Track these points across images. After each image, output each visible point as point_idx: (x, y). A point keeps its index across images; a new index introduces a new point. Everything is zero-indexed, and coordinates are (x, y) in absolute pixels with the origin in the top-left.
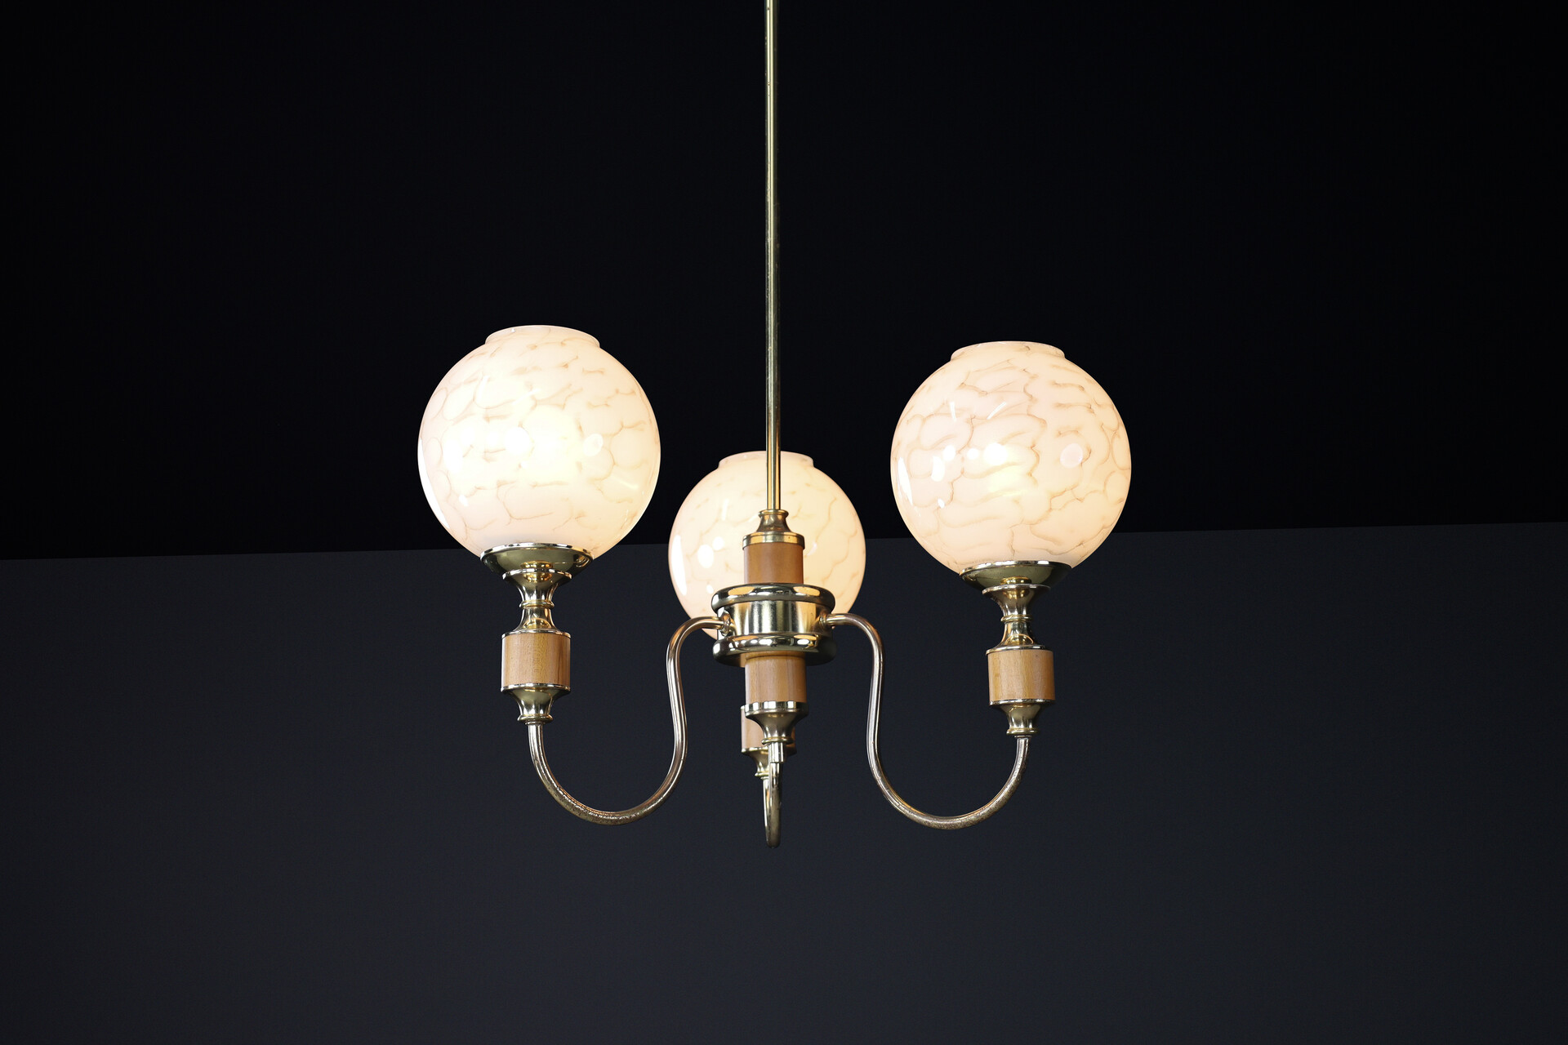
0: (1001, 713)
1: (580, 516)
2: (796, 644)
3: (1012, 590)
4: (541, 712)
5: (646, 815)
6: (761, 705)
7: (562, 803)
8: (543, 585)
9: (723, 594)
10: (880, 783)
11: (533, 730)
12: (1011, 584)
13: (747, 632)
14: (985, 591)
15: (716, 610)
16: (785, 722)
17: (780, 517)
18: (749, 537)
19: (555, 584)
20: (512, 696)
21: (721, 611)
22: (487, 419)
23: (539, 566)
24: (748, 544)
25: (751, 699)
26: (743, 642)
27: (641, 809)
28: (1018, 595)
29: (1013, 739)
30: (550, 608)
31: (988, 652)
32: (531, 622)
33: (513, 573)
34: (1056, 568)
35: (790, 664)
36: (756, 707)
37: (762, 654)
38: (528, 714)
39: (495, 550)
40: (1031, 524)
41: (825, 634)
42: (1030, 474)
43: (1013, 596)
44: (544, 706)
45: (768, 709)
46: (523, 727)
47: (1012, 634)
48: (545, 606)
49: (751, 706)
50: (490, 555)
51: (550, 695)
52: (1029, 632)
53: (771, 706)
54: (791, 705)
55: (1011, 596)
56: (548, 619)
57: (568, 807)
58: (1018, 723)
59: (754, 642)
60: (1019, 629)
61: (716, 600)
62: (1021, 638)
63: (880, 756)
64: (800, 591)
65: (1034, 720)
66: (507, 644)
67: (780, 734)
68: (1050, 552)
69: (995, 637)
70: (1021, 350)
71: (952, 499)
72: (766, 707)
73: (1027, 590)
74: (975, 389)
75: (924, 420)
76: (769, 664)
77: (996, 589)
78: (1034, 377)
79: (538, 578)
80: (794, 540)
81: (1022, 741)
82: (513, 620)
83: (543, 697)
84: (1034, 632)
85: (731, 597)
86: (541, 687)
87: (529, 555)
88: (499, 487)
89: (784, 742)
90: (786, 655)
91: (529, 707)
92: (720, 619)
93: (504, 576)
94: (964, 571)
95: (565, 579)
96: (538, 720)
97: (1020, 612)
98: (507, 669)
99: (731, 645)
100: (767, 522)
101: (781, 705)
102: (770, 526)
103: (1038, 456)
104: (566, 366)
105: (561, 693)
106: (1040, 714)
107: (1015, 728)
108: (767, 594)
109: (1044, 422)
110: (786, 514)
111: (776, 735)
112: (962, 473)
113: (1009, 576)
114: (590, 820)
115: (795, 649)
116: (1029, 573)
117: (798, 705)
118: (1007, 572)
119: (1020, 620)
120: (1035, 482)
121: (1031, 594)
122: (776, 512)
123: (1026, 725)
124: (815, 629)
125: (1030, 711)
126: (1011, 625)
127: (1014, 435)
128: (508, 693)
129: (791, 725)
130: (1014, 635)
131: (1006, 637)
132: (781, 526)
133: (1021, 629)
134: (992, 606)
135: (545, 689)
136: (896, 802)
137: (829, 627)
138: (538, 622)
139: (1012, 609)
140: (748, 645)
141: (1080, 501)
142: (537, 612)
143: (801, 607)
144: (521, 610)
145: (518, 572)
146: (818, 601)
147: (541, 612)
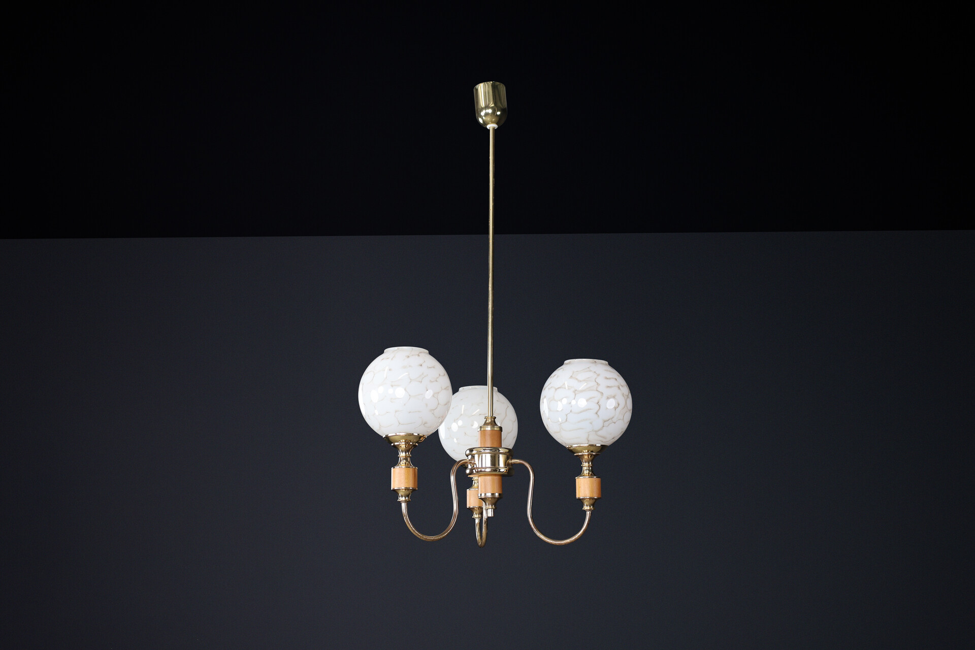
0: (581, 502)
1: (426, 423)
2: (499, 471)
3: (586, 455)
4: (407, 498)
5: (444, 537)
6: (485, 494)
7: (414, 533)
8: (407, 448)
9: (471, 450)
10: (533, 527)
11: (404, 505)
12: (585, 453)
13: (480, 466)
14: (575, 454)
15: (467, 456)
16: (494, 501)
17: (493, 419)
18: (481, 427)
19: (412, 448)
20: (395, 492)
21: (470, 457)
23: (405, 441)
24: (481, 430)
26: (479, 470)
27: (442, 535)
28: (588, 457)
29: (585, 512)
30: (410, 457)
31: (576, 478)
32: (403, 463)
33: (396, 444)
34: (603, 446)
35: (496, 478)
36: (483, 495)
37: (486, 474)
38: (402, 499)
39: (390, 435)
40: (596, 431)
41: (511, 467)
42: (597, 413)
43: (586, 457)
44: (408, 496)
46: (400, 503)
47: (586, 471)
48: (408, 457)
49: (481, 495)
50: (387, 437)
51: (410, 491)
52: (592, 471)
53: (489, 495)
54: (497, 494)
56: (409, 462)
57: (416, 535)
58: (587, 506)
59: (483, 470)
60: (588, 470)
61: (468, 452)
62: (589, 473)
63: (532, 518)
64: (502, 450)
65: (593, 505)
66: (393, 472)
67: (492, 506)
68: (602, 442)
69: (579, 472)
70: (593, 363)
71: (566, 421)
72: (487, 495)
73: (591, 455)
74: (577, 379)
75: (556, 389)
76: (489, 478)
77: (580, 454)
78: (598, 375)
79: (405, 446)
80: (498, 429)
81: (588, 512)
82: (395, 462)
83: (407, 492)
84: (594, 472)
85: (474, 452)
86: (406, 489)
87: (402, 437)
88: (396, 412)
89: (494, 509)
90: (495, 475)
91: (402, 496)
92: (470, 460)
93: (392, 444)
94: (568, 446)
95: (415, 446)
96: (405, 501)
97: (589, 463)
98: (394, 481)
99: (474, 471)
100: (487, 422)
101: (493, 494)
102: (489, 423)
103: (600, 406)
104: (421, 365)
105: (414, 490)
106: (595, 502)
107: (586, 508)
108: (489, 451)
109: (602, 393)
110: (495, 418)
111: (490, 506)
112: (571, 411)
113: (585, 450)
114: (424, 539)
115: (500, 473)
116: (593, 449)
117: (499, 494)
118: (585, 448)
119: (589, 466)
120: (598, 416)
121: (593, 457)
122: (491, 417)
123: (590, 507)
124: (506, 464)
125: (592, 502)
126: (585, 468)
127: (591, 398)
128: (394, 490)
129: (497, 503)
130: (586, 472)
131: (583, 473)
132: (493, 423)
133: (589, 470)
134: (578, 460)
135: (408, 490)
136: (539, 534)
137: (512, 464)
138: (405, 463)
139: (586, 462)
140: (481, 471)
141: (615, 423)
142: (405, 459)
143: (501, 455)
144: (399, 457)
145: (398, 443)
146: (508, 454)
147: (406, 459)
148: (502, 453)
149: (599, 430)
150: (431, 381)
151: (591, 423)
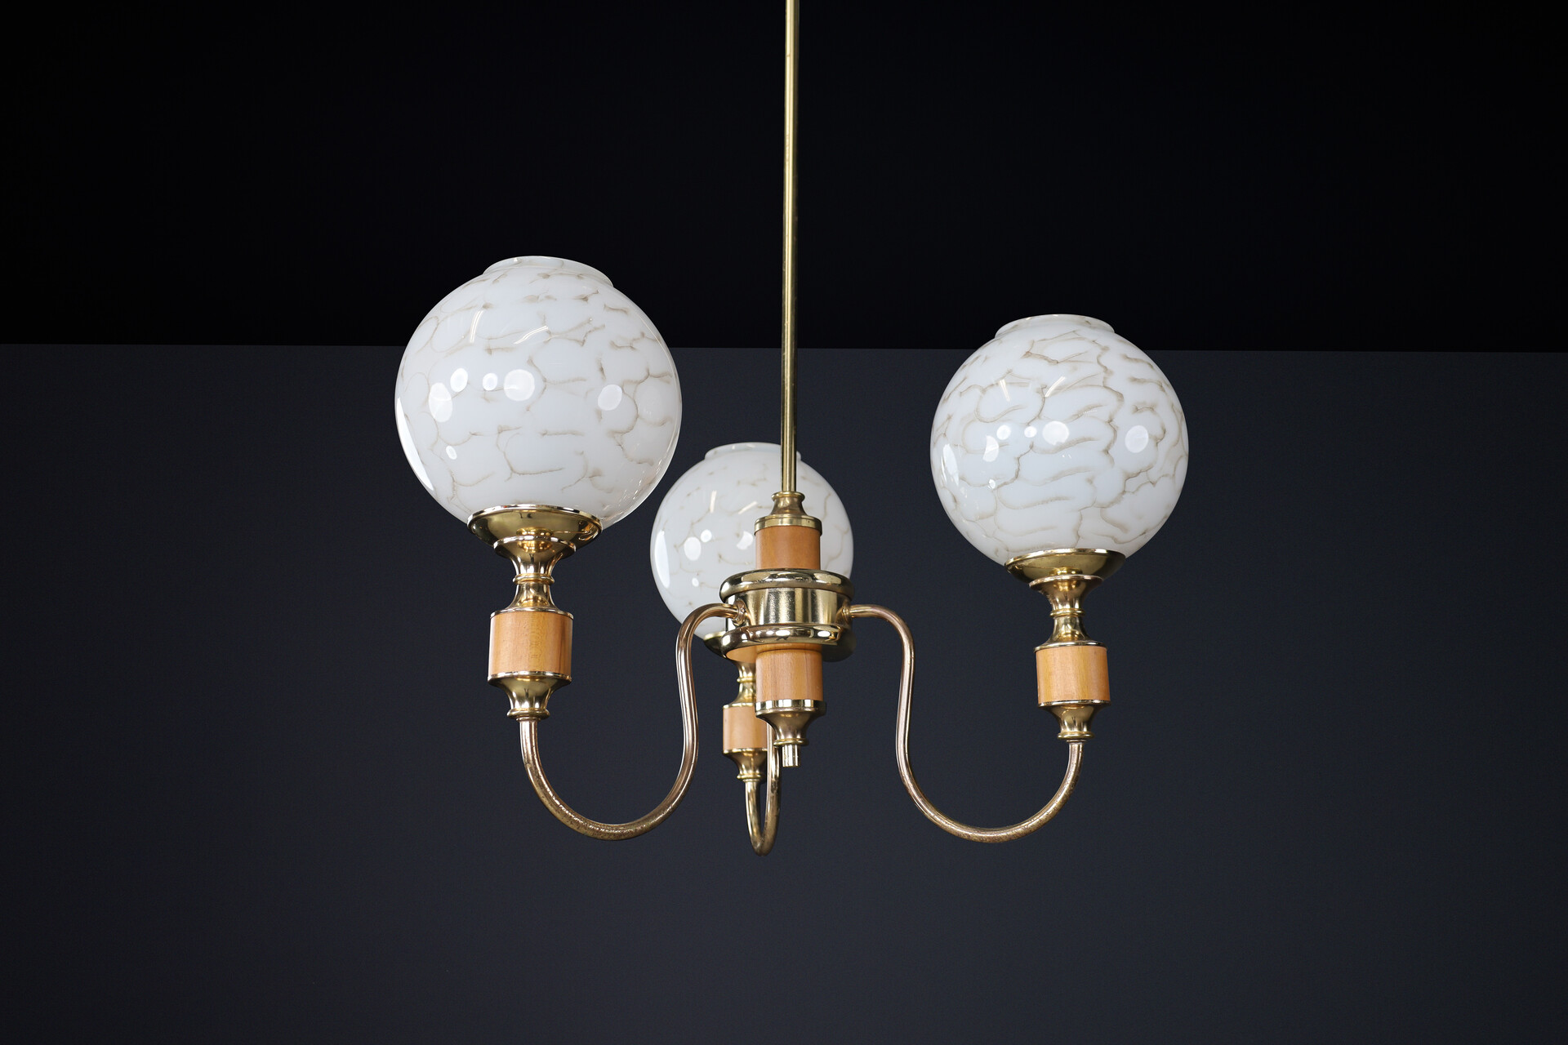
0: (1052, 715)
1: (596, 474)
2: (816, 636)
3: (1063, 581)
4: (537, 705)
5: (653, 827)
6: (776, 703)
7: (558, 815)
8: (543, 555)
9: (735, 580)
10: (913, 791)
11: (525, 727)
12: (1062, 574)
13: (761, 622)
14: (1034, 583)
15: (725, 599)
16: (799, 722)
17: (796, 500)
18: (763, 520)
19: (558, 554)
20: (500, 687)
21: (731, 600)
22: (490, 351)
23: (537, 533)
24: (762, 528)
25: (764, 697)
26: (758, 633)
27: (647, 819)
28: (1070, 587)
29: (1064, 744)
30: (550, 584)
31: (1038, 648)
32: (527, 599)
33: (506, 540)
34: (1113, 556)
35: (807, 660)
36: (769, 705)
37: (780, 645)
38: (520, 708)
39: (488, 511)
40: (1103, 507)
41: (847, 626)
42: (1106, 451)
43: (1064, 588)
44: (540, 699)
45: (782, 708)
46: (514, 723)
48: (544, 581)
49: (763, 705)
50: (480, 519)
51: (547, 685)
52: (1083, 630)
53: (786, 704)
54: (808, 703)
55: (1061, 588)
56: (547, 597)
57: (564, 820)
58: (1071, 726)
59: (770, 633)
60: (1071, 624)
61: (727, 587)
62: (1073, 633)
63: (910, 765)
64: (821, 579)
65: (1088, 722)
66: (497, 624)
67: (794, 736)
68: (1116, 541)
69: (1045, 632)
71: (1017, 476)
72: (780, 705)
73: (1079, 582)
74: (1046, 358)
75: (984, 391)
76: (785, 658)
77: (1047, 579)
78: (1105, 349)
79: (537, 546)
80: (811, 524)
81: (1076, 745)
82: (505, 595)
83: (539, 688)
84: (1086, 629)
85: (744, 585)
86: (537, 676)
87: (528, 519)
88: (500, 431)
89: (798, 745)
90: (805, 647)
91: (521, 699)
92: (731, 607)
93: (496, 545)
94: (1012, 561)
95: (567, 550)
96: (532, 716)
97: (1072, 606)
98: (497, 654)
99: (744, 637)
100: (781, 504)
101: (796, 703)
102: (785, 508)
103: (1115, 431)
104: (585, 299)
105: (559, 683)
106: (1094, 716)
107: (1068, 732)
108: (785, 580)
109: (1120, 396)
110: (802, 497)
111: (790, 737)
112: (1031, 447)
113: (1060, 565)
114: (590, 833)
116: (1083, 561)
117: (816, 703)
118: (1062, 561)
119: (1072, 614)
120: (1112, 460)
121: (1083, 586)
122: (792, 497)
123: (1080, 728)
124: (837, 620)
125: (1084, 713)
126: (1062, 620)
127: (1090, 408)
128: (497, 682)
129: (807, 725)
130: (1065, 630)
131: (1057, 632)
132: (798, 509)
133: (1075, 627)
134: (1041, 599)
135: (541, 678)
136: (930, 813)
137: (851, 620)
138: (535, 599)
139: (1063, 602)
140: (764, 636)
141: (1153, 484)
142: (534, 587)
143: (821, 595)
144: (515, 584)
145: (513, 539)
146: (839, 590)
147: (538, 588)
148: (822, 587)
149: (1112, 503)
150: (613, 345)
151: (1090, 481)
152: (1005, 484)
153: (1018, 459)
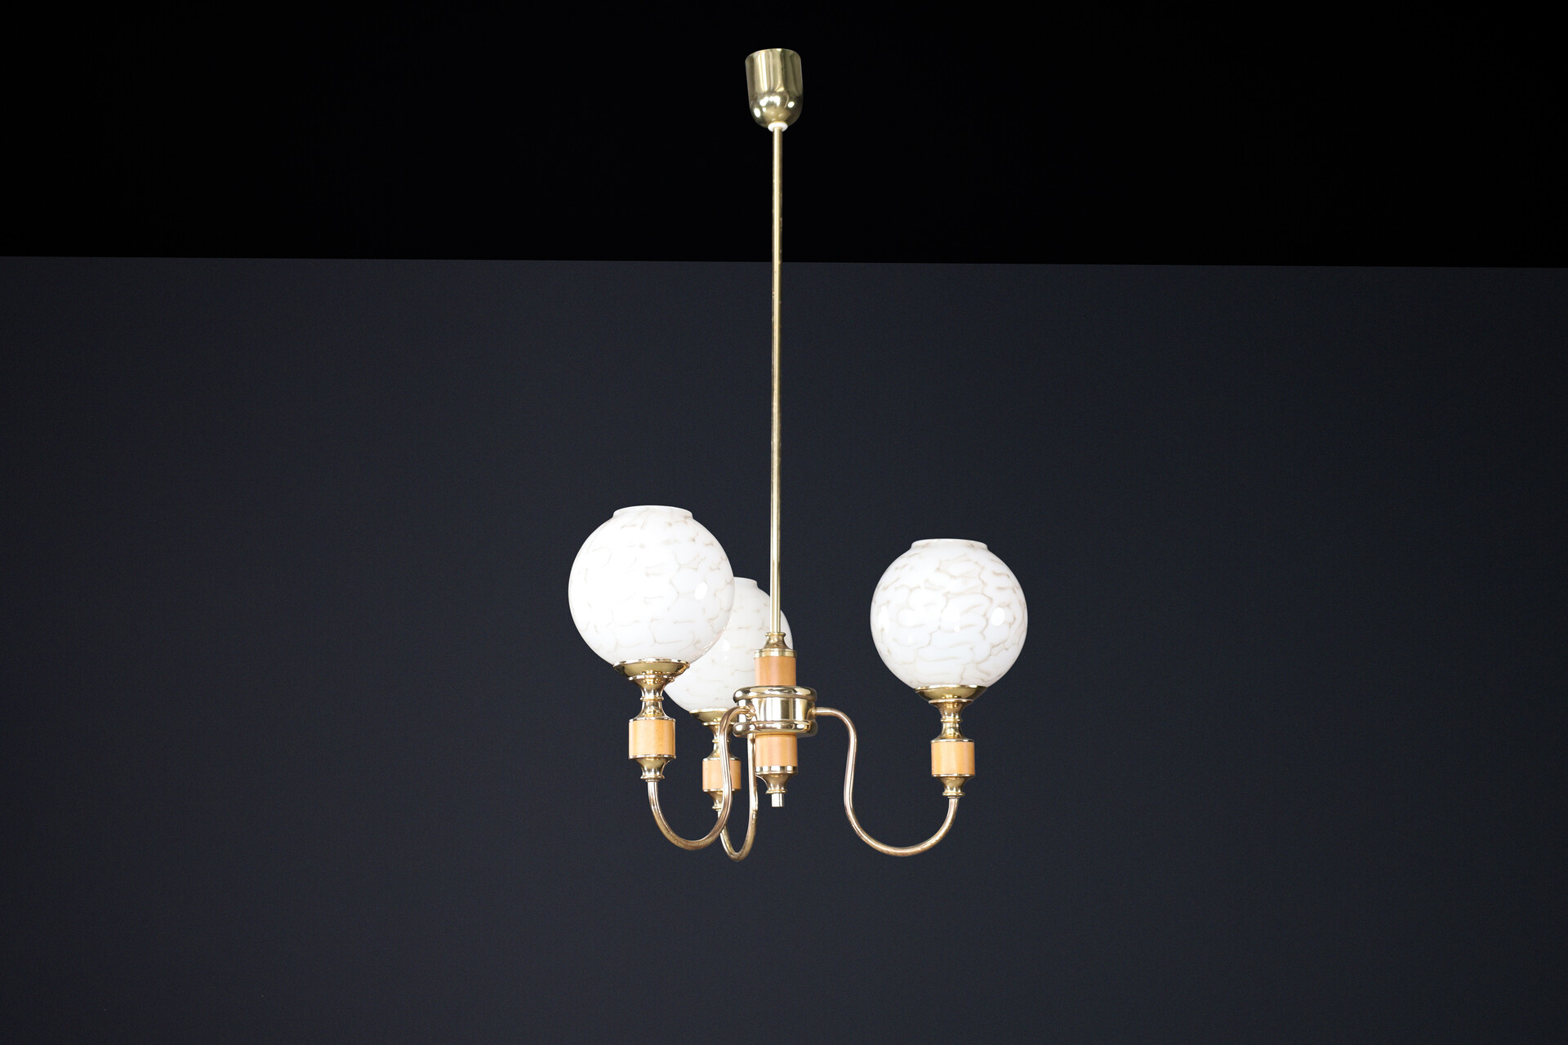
0: (939, 783)
1: (698, 642)
2: (796, 728)
3: (949, 703)
4: (658, 773)
6: (769, 767)
8: (657, 686)
9: (746, 691)
10: (855, 825)
11: (652, 788)
12: (950, 699)
13: (763, 719)
14: (930, 702)
15: (738, 701)
16: (784, 780)
17: (781, 638)
18: (761, 652)
19: (665, 685)
20: (637, 763)
21: (742, 703)
22: (648, 575)
23: (654, 672)
24: (761, 656)
25: (762, 763)
26: (759, 725)
27: (704, 841)
28: (954, 706)
29: (947, 799)
30: (662, 701)
31: (933, 741)
32: (649, 711)
33: (638, 677)
34: (980, 688)
35: (790, 741)
36: (766, 769)
37: (773, 732)
38: (649, 775)
39: (627, 663)
40: (978, 663)
41: (815, 721)
42: (982, 633)
43: (950, 706)
44: (659, 769)
45: (774, 771)
46: (644, 784)
47: (949, 730)
48: (659, 700)
49: (762, 769)
50: (623, 665)
51: (664, 762)
52: (960, 732)
53: (777, 769)
54: (790, 769)
55: (948, 706)
56: (661, 711)
57: (670, 838)
58: (951, 789)
60: (953, 728)
61: (739, 694)
62: (954, 734)
63: (853, 807)
64: (800, 692)
65: (962, 787)
66: (635, 726)
67: (780, 788)
68: (983, 680)
69: (937, 731)
70: (968, 546)
71: (930, 644)
72: (772, 769)
73: (959, 703)
75: (911, 590)
76: (776, 739)
77: (940, 701)
78: (983, 568)
79: (654, 682)
80: (793, 655)
81: (953, 800)
82: (637, 710)
83: (658, 763)
84: (964, 731)
85: (751, 694)
86: (657, 757)
87: (650, 666)
88: (652, 621)
89: (782, 793)
90: (788, 734)
91: (649, 770)
92: (742, 708)
93: (631, 679)
94: (919, 688)
96: (655, 779)
97: (954, 717)
98: (634, 744)
100: (771, 642)
101: (783, 768)
102: (774, 644)
103: (987, 621)
104: (694, 540)
105: (669, 759)
106: (966, 784)
107: (949, 792)
108: (778, 693)
109: (991, 599)
110: (785, 636)
112: (939, 628)
113: (950, 694)
114: (682, 846)
115: (798, 731)
116: (963, 692)
117: (794, 768)
118: (950, 691)
119: (954, 723)
120: (984, 637)
121: (961, 705)
122: (779, 635)
123: (956, 790)
124: (807, 716)
125: (959, 782)
126: (948, 725)
127: (974, 607)
128: (635, 760)
129: (790, 783)
130: (950, 732)
131: (945, 733)
132: (782, 645)
133: (955, 728)
134: (935, 712)
135: (659, 758)
136: (865, 837)
137: (819, 718)
138: (654, 712)
139: (949, 715)
140: (764, 728)
141: (1007, 649)
142: (653, 705)
143: (798, 700)
144: (641, 702)
145: (642, 677)
146: (810, 698)
147: (655, 704)
148: (801, 697)
149: (983, 661)
150: (711, 569)
151: (972, 649)
152: (922, 647)
153: (931, 634)
